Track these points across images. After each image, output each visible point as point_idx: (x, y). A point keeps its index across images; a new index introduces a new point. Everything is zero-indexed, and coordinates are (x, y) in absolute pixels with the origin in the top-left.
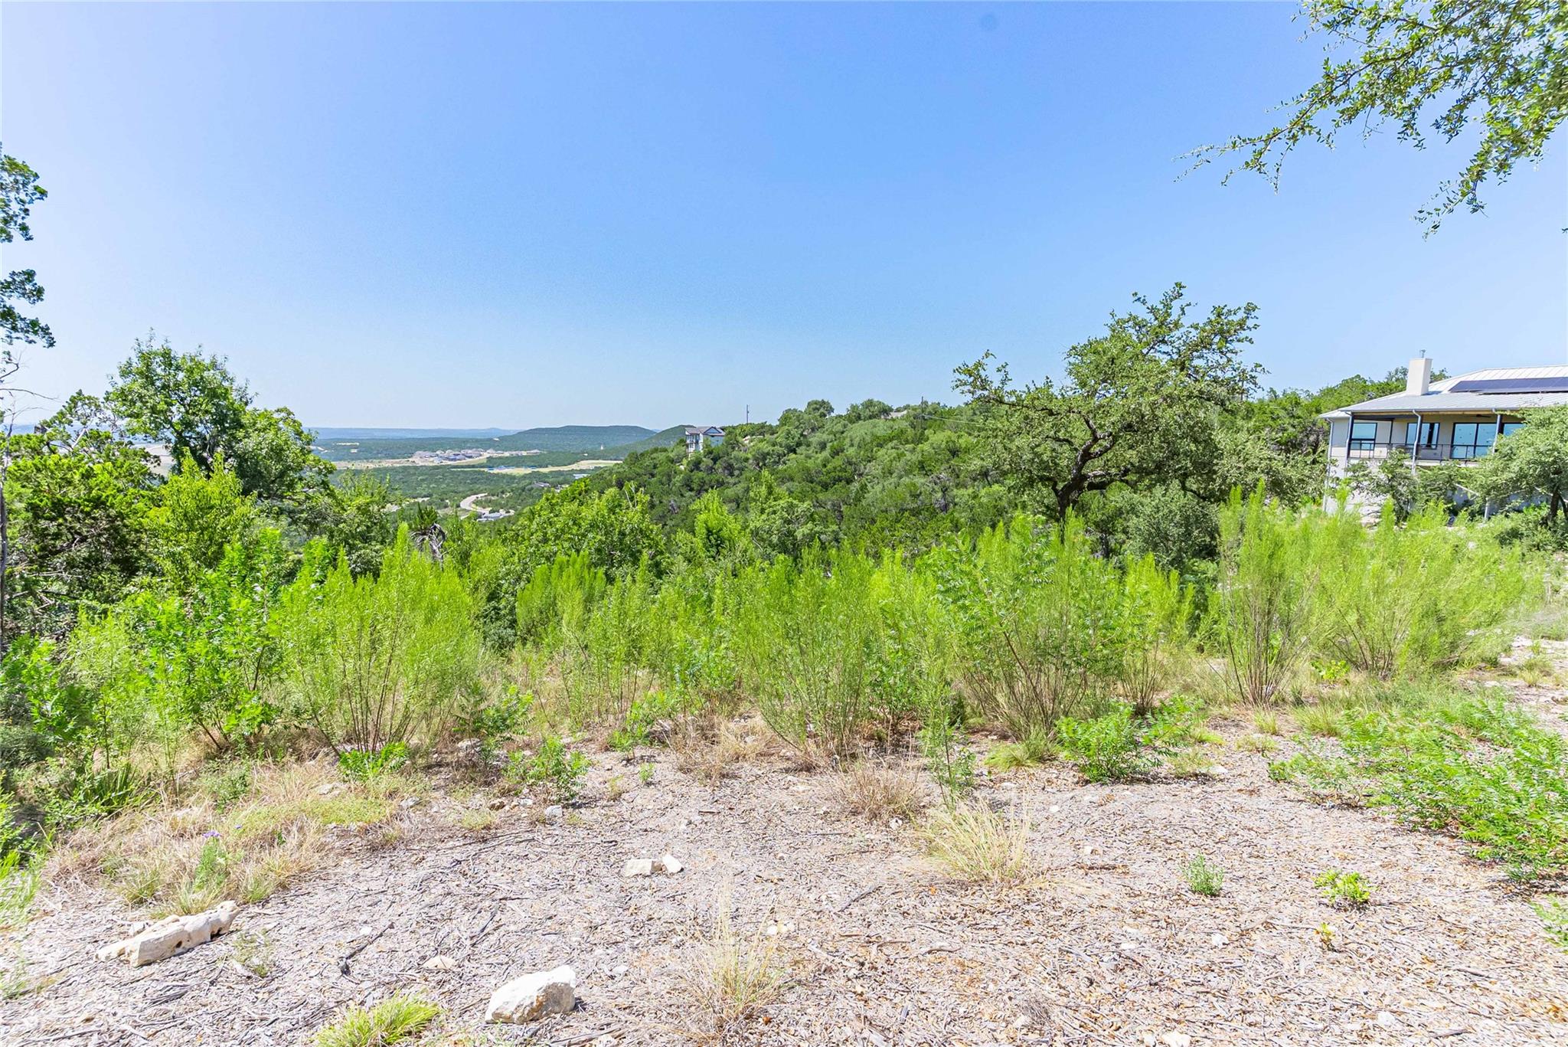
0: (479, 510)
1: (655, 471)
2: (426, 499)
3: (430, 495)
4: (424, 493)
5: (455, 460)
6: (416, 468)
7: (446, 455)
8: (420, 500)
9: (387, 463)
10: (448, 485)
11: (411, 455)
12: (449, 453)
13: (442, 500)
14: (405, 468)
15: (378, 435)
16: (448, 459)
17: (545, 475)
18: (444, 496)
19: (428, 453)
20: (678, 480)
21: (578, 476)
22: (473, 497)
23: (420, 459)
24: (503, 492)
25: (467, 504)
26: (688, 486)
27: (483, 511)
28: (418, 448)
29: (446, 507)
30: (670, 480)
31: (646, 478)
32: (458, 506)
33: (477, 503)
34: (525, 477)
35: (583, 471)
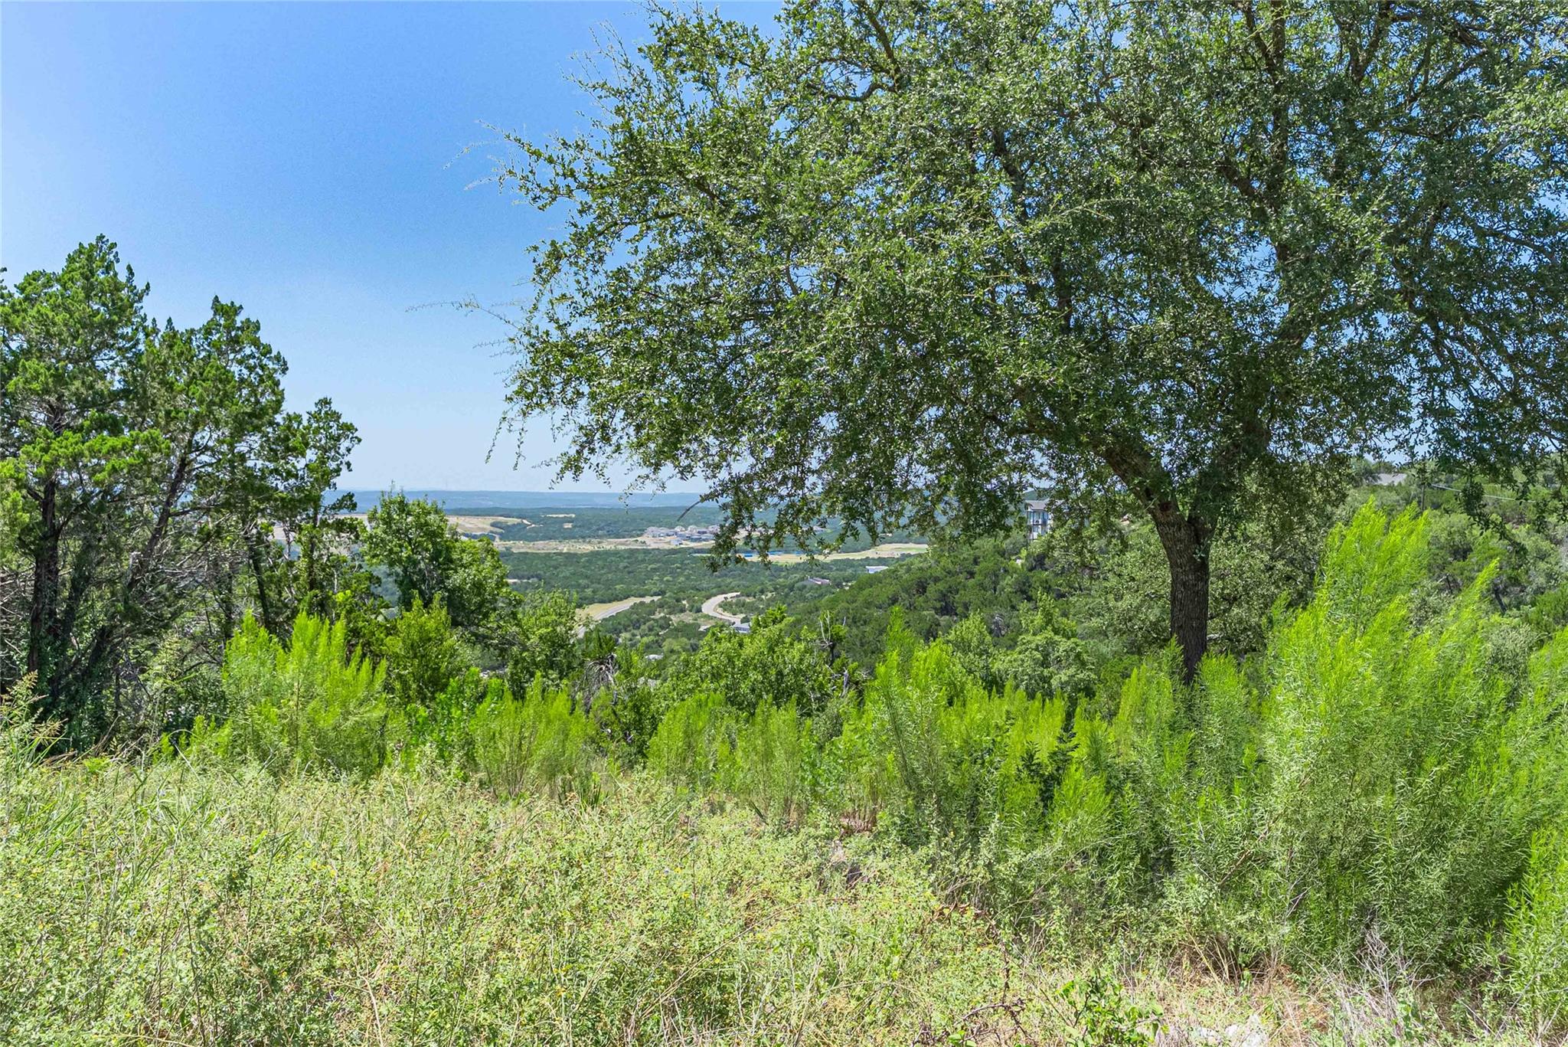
0: (727, 616)
1: (976, 569)
2: (656, 598)
3: (662, 593)
4: (655, 590)
5: (699, 540)
6: (647, 552)
7: (687, 533)
8: (647, 600)
9: (609, 545)
10: (688, 578)
11: (641, 534)
12: (692, 530)
13: (678, 600)
14: (632, 552)
15: (600, 502)
16: (690, 538)
17: (825, 567)
18: (681, 595)
19: (665, 530)
20: (1008, 582)
21: (872, 570)
22: (720, 598)
23: (654, 540)
24: (762, 592)
25: (710, 607)
26: (1023, 592)
27: (732, 620)
28: (652, 522)
29: (682, 611)
30: (996, 583)
31: (962, 577)
32: (699, 610)
33: (725, 606)
34: (796, 567)
35: (881, 561)
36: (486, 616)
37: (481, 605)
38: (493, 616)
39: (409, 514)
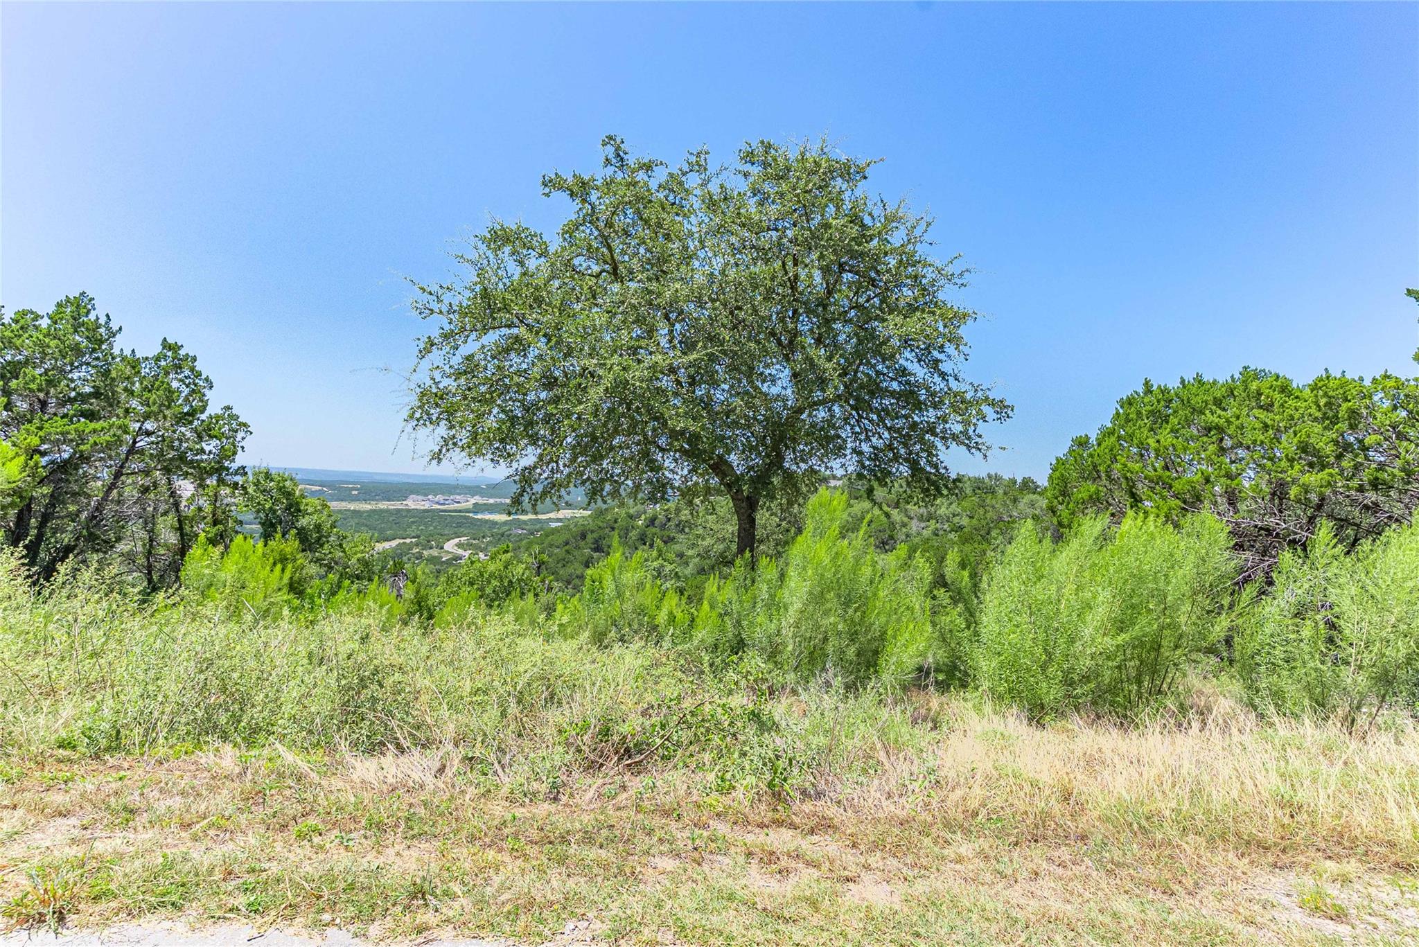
0: (461, 552)
1: (616, 525)
2: (414, 540)
3: (418, 537)
4: (413, 534)
5: (444, 504)
6: (408, 511)
7: (436, 499)
8: (408, 541)
9: (383, 505)
10: (435, 528)
11: (406, 498)
12: (440, 498)
13: (429, 541)
14: (398, 511)
15: (378, 478)
16: (437, 503)
17: (525, 522)
18: (431, 538)
19: (420, 498)
20: (634, 534)
21: (553, 525)
22: (457, 540)
23: (414, 503)
24: (484, 537)
25: (450, 546)
26: (642, 540)
27: (463, 553)
28: (412, 493)
29: (431, 548)
30: (627, 534)
31: (607, 531)
32: (442, 548)
33: (459, 545)
34: (505, 523)
35: (559, 520)
36: (322, 546)
37: (319, 539)
38: (326, 546)
39: (272, 480)
